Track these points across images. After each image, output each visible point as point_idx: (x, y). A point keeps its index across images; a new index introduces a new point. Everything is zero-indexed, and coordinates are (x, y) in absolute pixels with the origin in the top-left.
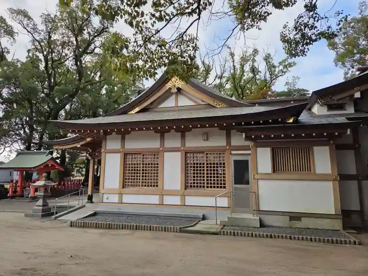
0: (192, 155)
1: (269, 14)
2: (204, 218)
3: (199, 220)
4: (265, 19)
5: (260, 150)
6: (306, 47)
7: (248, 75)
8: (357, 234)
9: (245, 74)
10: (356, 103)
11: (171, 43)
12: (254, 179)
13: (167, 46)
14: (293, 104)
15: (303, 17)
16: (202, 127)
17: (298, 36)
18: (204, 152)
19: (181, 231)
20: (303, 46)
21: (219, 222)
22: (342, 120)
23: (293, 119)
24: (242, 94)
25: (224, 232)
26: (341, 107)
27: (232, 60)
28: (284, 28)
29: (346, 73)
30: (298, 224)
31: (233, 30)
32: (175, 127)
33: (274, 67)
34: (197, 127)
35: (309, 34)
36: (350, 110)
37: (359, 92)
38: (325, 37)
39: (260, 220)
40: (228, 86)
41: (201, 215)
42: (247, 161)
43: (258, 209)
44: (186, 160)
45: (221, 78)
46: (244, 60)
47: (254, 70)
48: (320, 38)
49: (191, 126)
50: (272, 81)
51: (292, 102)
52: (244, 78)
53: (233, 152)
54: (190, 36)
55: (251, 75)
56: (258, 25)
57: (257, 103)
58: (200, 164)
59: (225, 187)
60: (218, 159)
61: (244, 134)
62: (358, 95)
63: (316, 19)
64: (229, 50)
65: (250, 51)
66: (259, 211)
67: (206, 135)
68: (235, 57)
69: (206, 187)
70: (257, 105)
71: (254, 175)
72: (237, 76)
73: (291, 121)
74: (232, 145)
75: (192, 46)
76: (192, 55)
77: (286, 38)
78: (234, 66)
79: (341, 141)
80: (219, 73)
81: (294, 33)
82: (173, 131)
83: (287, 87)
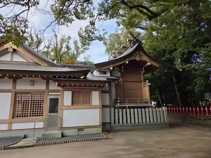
0: (20, 95)
1: (73, 20)
2: (25, 137)
3: (21, 139)
4: (71, 22)
5: (66, 93)
6: (90, 42)
7: (64, 50)
8: (108, 134)
9: (63, 48)
10: (111, 72)
11: (7, 19)
12: (61, 109)
13: (4, 20)
14: (85, 69)
15: (89, 27)
16: (29, 76)
17: (86, 35)
18: (30, 93)
19: (5, 148)
20: (88, 41)
21: (35, 138)
22: (105, 79)
23: (83, 76)
24: (60, 60)
25: (37, 144)
26: (105, 73)
27: (55, 39)
28: (80, 29)
29: (109, 58)
30: (82, 133)
31: (51, 23)
32: (8, 75)
33: (79, 48)
34: (26, 76)
35: (92, 36)
36: (108, 75)
37: (112, 67)
38: (98, 39)
39: (62, 133)
40: (52, 54)
41: (23, 136)
42: (58, 99)
43: (61, 127)
44: (15, 99)
45: (48, 48)
46: (63, 41)
47: (68, 48)
48: (96, 39)
49: (21, 76)
50: (77, 55)
51: (85, 68)
52: (62, 51)
53: (50, 93)
54: (23, 18)
55: (66, 50)
56: (67, 24)
57: (67, 66)
58: (26, 101)
59: (42, 115)
60: (40, 97)
61: (57, 83)
62: (111, 68)
63: (95, 30)
64: (54, 33)
65: (67, 37)
66: (62, 128)
67: (32, 82)
68: (57, 38)
69: (29, 116)
70: (67, 67)
71: (61, 107)
72: (58, 49)
73: (82, 78)
74: (49, 89)
75: (24, 25)
76: (23, 30)
77: (81, 35)
78: (57, 43)
79: (104, 89)
80: (47, 45)
81: (85, 33)
82: (6, 78)
83: (84, 60)
